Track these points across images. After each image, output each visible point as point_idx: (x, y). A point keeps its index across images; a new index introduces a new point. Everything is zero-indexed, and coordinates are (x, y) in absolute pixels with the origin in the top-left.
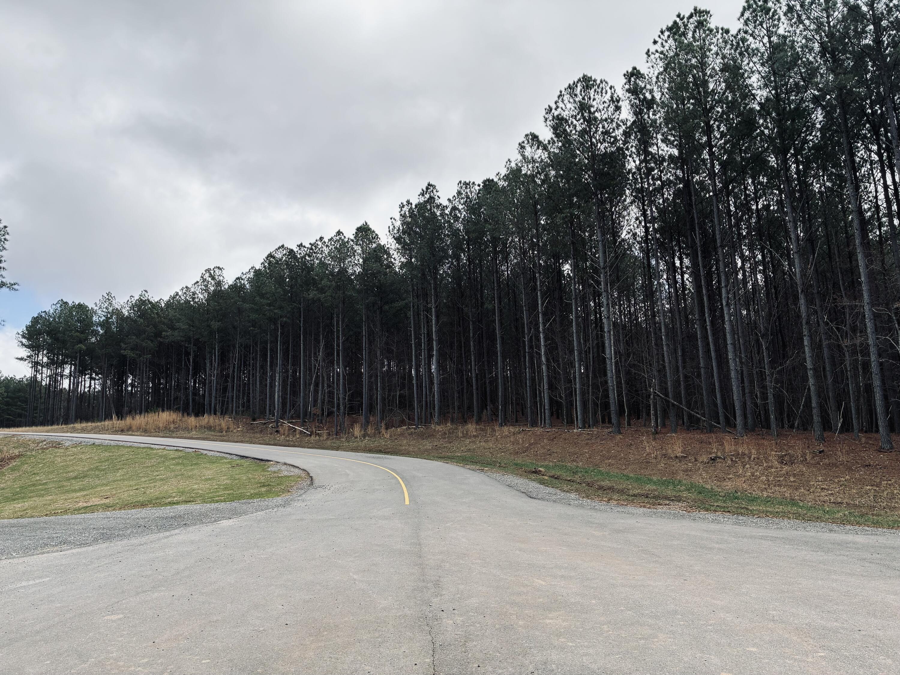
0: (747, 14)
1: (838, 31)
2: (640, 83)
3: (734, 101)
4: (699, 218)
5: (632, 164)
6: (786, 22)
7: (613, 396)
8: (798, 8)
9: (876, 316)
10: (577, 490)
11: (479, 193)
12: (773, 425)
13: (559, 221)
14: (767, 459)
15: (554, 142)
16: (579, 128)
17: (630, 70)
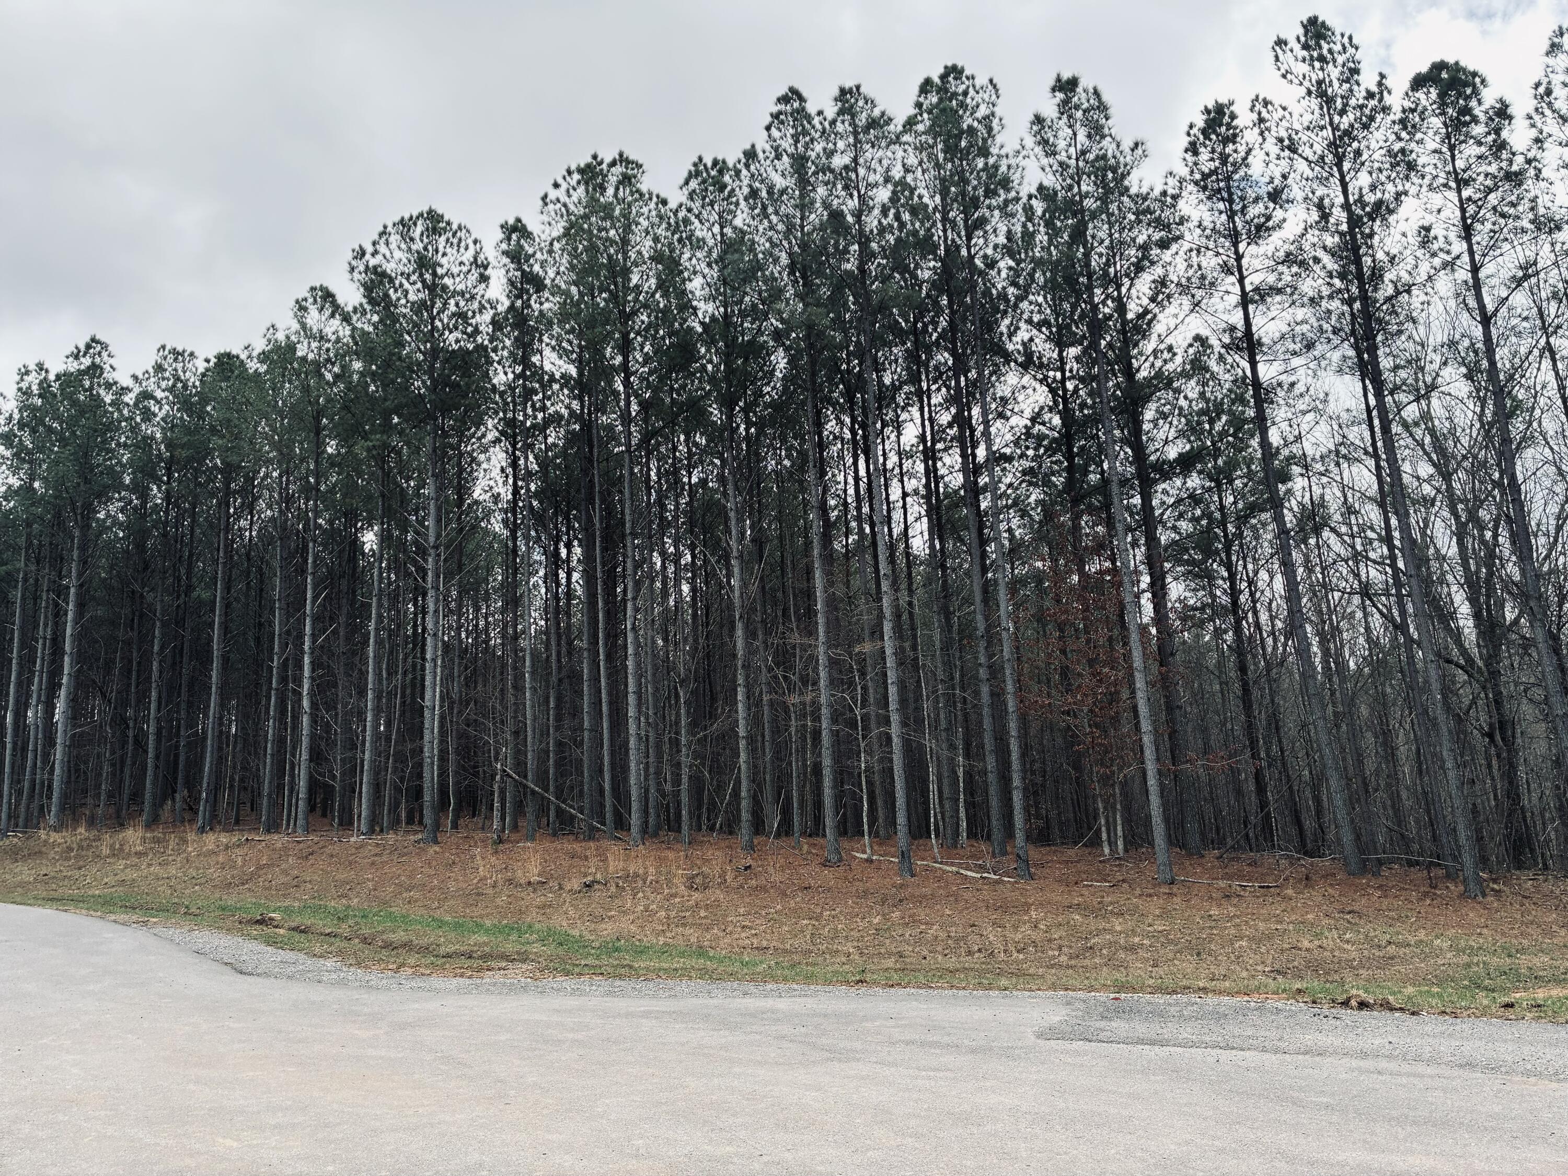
0: (694, 184)
1: (814, 241)
2: (526, 247)
3: (666, 311)
4: (601, 486)
5: (500, 378)
6: (746, 210)
7: (430, 775)
8: (764, 194)
9: (833, 663)
10: (340, 953)
11: (203, 375)
12: (685, 828)
13: (360, 450)
14: (669, 882)
15: (364, 313)
16: (412, 297)
17: (511, 221)
